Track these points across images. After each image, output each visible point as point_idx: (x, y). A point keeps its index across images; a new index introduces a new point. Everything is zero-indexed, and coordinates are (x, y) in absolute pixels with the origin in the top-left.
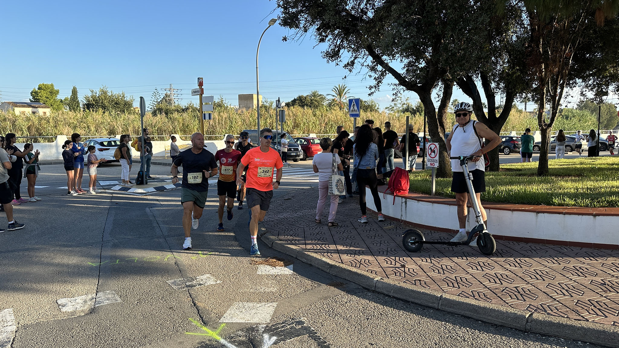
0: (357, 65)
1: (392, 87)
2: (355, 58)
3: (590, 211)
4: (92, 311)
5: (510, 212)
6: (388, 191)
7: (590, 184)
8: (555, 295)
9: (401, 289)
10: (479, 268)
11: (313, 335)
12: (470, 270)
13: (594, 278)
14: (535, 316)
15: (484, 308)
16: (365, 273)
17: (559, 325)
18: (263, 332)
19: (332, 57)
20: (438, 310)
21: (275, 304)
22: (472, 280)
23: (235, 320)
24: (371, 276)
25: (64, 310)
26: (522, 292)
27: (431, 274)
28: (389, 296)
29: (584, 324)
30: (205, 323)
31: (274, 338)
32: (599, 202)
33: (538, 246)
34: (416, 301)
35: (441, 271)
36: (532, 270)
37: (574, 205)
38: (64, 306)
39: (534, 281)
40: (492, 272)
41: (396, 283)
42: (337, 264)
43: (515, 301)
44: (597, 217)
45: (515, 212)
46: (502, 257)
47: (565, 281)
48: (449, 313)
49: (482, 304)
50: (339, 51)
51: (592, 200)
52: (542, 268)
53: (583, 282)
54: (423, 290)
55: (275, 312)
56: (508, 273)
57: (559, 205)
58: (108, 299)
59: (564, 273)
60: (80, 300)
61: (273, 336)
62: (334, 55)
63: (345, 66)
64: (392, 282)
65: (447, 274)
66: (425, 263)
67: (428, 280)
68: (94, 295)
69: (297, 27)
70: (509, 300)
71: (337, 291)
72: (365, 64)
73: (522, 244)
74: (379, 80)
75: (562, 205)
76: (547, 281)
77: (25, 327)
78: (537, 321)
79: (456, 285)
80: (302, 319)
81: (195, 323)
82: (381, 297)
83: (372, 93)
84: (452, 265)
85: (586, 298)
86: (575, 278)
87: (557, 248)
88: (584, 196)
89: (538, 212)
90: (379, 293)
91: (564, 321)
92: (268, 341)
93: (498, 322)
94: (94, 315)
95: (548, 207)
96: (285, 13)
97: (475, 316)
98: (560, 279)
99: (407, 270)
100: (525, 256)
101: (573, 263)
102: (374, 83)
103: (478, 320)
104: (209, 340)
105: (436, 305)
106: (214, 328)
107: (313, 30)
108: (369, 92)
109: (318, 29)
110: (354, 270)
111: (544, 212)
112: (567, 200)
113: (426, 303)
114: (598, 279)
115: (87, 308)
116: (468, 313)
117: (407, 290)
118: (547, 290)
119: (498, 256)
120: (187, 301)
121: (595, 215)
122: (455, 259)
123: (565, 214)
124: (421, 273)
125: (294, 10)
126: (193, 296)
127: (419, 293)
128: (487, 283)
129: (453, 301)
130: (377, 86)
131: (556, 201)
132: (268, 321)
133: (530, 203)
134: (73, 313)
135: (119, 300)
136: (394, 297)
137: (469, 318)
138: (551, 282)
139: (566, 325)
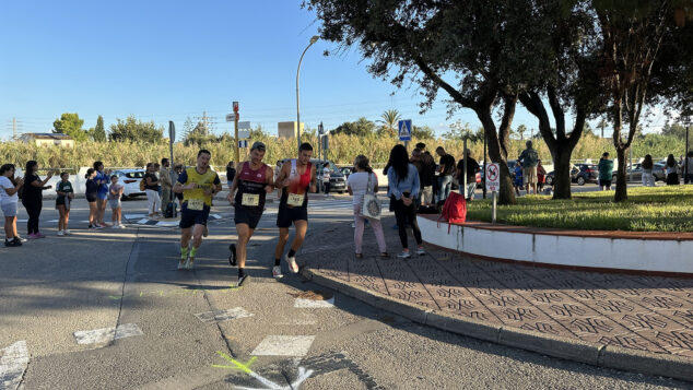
0: (406, 80)
1: (446, 104)
2: (405, 72)
3: (674, 236)
4: (112, 343)
5: (581, 239)
6: (443, 219)
7: (674, 208)
8: (632, 327)
9: (455, 321)
10: (545, 299)
11: (354, 369)
12: (534, 302)
13: (679, 309)
14: (609, 348)
15: (551, 341)
16: (414, 305)
17: (637, 358)
18: (299, 365)
19: (379, 71)
20: (497, 344)
21: (313, 338)
22: (538, 312)
23: (268, 353)
24: (422, 308)
25: (81, 342)
26: (594, 324)
27: (491, 306)
28: (441, 330)
29: (666, 357)
30: (234, 356)
31: (311, 372)
32: (684, 226)
33: (613, 277)
34: (473, 335)
35: (501, 303)
36: (606, 301)
37: (656, 230)
38: (81, 338)
39: (609, 312)
40: (561, 304)
41: (450, 315)
42: (384, 297)
43: (586, 334)
44: (682, 242)
45: (587, 239)
46: (573, 288)
47: (645, 313)
48: (510, 347)
49: (548, 336)
50: (386, 64)
51: (677, 224)
52: (618, 299)
53: (665, 313)
54: (480, 323)
55: (313, 345)
56: (578, 305)
57: (639, 230)
58: (129, 332)
59: (643, 304)
60: (99, 332)
61: (309, 368)
62: (380, 69)
63: (394, 81)
64: (445, 315)
65: (508, 306)
66: (483, 294)
67: (486, 313)
68: (114, 328)
69: (340, 39)
70: (579, 332)
71: (383, 325)
72: (416, 79)
73: (596, 275)
74: (431, 97)
75: (642, 230)
76: (624, 312)
77: (39, 359)
78: (611, 354)
79: (518, 317)
80: (343, 352)
81: (223, 356)
82: (433, 331)
83: (424, 111)
84: (515, 296)
85: (669, 330)
86: (655, 309)
87: (636, 278)
88: (667, 220)
89: (613, 238)
90: (430, 327)
91: (643, 354)
92: (304, 374)
93: (566, 356)
94: (112, 348)
95: (625, 233)
96: (325, 25)
97: (540, 350)
98: (638, 310)
99: (462, 302)
100: (598, 287)
101: (655, 293)
102: (426, 99)
103: (542, 355)
104: (239, 373)
105: (495, 339)
106: (244, 361)
107: (357, 42)
108: (420, 109)
109: (363, 42)
110: (403, 302)
111: (620, 238)
112: (648, 225)
113: (484, 337)
114: (684, 310)
115: (106, 340)
116: (531, 347)
117: (462, 322)
118: (624, 322)
119: (567, 288)
120: (216, 334)
121: (679, 240)
122: (519, 291)
123: (644, 239)
124: (478, 304)
125: (336, 22)
126: (223, 329)
127: (475, 325)
128: (553, 315)
129: (515, 333)
130: (429, 103)
131: (634, 225)
132: (305, 354)
133: (604, 229)
134: (90, 346)
135: (141, 332)
136: (447, 331)
137: (533, 352)
138: (629, 313)
139: (645, 359)
